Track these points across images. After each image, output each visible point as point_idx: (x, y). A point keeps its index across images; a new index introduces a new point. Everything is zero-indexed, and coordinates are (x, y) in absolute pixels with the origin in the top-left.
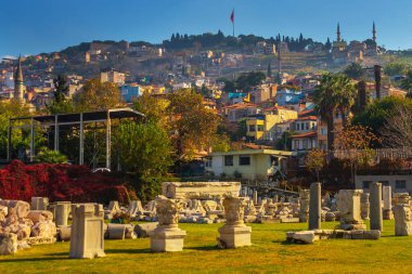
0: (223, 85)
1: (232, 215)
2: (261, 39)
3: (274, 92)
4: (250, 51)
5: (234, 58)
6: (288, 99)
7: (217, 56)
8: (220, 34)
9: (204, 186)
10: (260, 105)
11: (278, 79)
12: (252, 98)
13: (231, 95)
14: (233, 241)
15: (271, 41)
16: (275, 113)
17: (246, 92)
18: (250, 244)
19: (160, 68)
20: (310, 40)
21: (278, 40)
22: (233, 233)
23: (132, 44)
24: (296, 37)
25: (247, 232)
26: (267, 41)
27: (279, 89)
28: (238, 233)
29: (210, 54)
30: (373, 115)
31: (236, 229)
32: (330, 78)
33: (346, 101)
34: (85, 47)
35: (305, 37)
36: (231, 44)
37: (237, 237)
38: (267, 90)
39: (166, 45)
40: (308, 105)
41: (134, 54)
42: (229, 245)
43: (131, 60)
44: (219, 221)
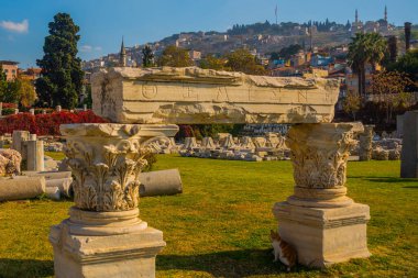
0: (269, 57)
1: (314, 174)
2: (297, 25)
3: (309, 58)
4: (288, 34)
5: (277, 38)
6: (320, 62)
7: (265, 38)
8: (267, 23)
9: (229, 82)
10: (298, 67)
11: (311, 50)
12: (292, 63)
13: (275, 62)
14: (319, 247)
15: (304, 26)
16: (311, 72)
17: (286, 59)
18: (365, 253)
19: (225, 48)
20: (334, 23)
21: (310, 24)
22: (318, 225)
23: (207, 34)
24: (323, 21)
25: (358, 220)
26: (302, 26)
27: (312, 55)
28: (333, 225)
29: (260, 37)
30: (406, 63)
31: (328, 215)
32: (362, 37)
33: (376, 55)
34: (176, 37)
35: (331, 21)
36: (275, 29)
37: (329, 237)
38: (303, 57)
39: (229, 33)
40: (336, 66)
41: (208, 39)
42: (306, 256)
43: (207, 44)
44: (269, 158)
